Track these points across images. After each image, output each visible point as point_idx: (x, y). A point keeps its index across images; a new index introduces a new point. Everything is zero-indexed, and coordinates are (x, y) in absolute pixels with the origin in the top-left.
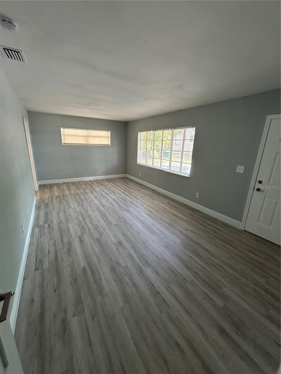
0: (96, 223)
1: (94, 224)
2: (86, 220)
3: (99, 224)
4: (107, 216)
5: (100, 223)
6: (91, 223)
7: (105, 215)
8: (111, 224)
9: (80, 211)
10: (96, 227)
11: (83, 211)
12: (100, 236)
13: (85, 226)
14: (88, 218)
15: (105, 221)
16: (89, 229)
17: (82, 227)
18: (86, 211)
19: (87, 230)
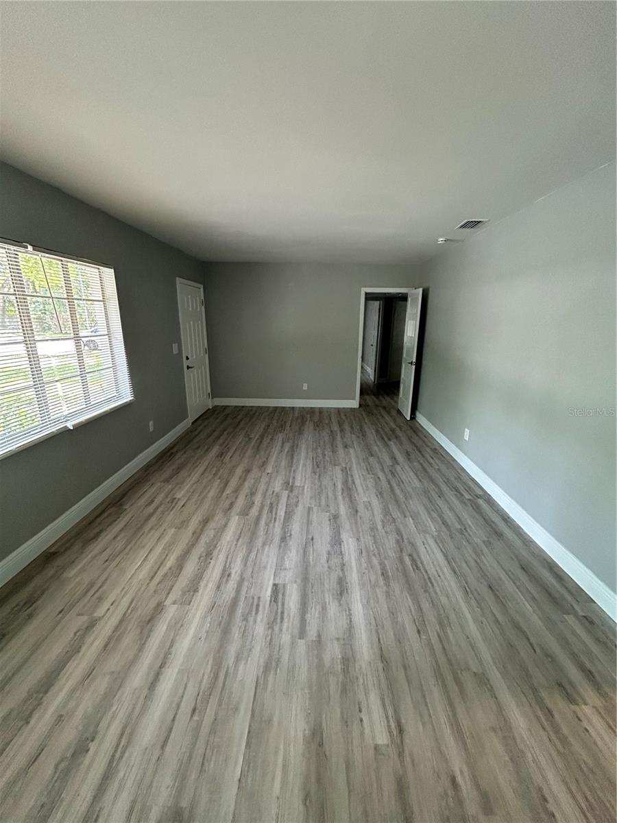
0: (369, 476)
1: (373, 476)
2: (388, 486)
3: (364, 474)
4: (343, 484)
5: (362, 475)
6: (379, 478)
7: (345, 488)
8: (344, 469)
9: (405, 517)
10: (370, 469)
11: (396, 514)
12: (368, 459)
13: (390, 476)
14: (383, 489)
15: (352, 476)
16: (383, 470)
17: (395, 476)
18: (386, 512)
19: (387, 470)
